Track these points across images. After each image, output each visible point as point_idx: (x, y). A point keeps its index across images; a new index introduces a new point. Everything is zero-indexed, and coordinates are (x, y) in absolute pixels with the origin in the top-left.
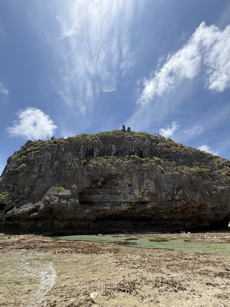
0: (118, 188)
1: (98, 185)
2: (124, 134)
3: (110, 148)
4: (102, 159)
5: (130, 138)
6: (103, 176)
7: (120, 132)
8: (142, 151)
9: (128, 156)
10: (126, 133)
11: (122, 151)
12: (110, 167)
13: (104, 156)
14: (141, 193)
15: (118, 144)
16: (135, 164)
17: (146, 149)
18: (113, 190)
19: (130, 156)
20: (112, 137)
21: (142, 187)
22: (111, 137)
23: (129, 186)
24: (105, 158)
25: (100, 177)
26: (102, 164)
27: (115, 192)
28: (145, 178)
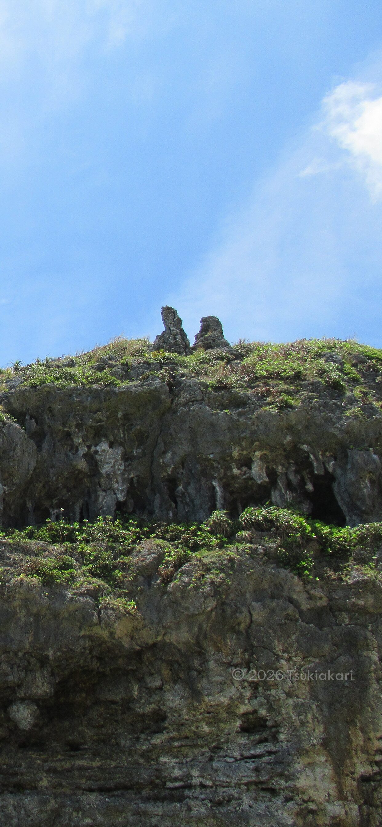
0: (166, 749)
1: (14, 729)
2: (173, 365)
3: (82, 464)
4: (33, 544)
5: (221, 387)
6: (43, 661)
7: (151, 357)
8: (330, 477)
9: (219, 514)
10: (191, 360)
11: (172, 482)
12: (95, 594)
13: (40, 522)
14: (350, 784)
15: (141, 438)
16: (284, 573)
17: (358, 457)
18: (125, 761)
19: (233, 513)
20: (96, 394)
21: (359, 740)
22: (84, 391)
23: (245, 730)
24: (55, 538)
25: (28, 670)
26: (36, 580)
27: (145, 775)
28: (373, 675)
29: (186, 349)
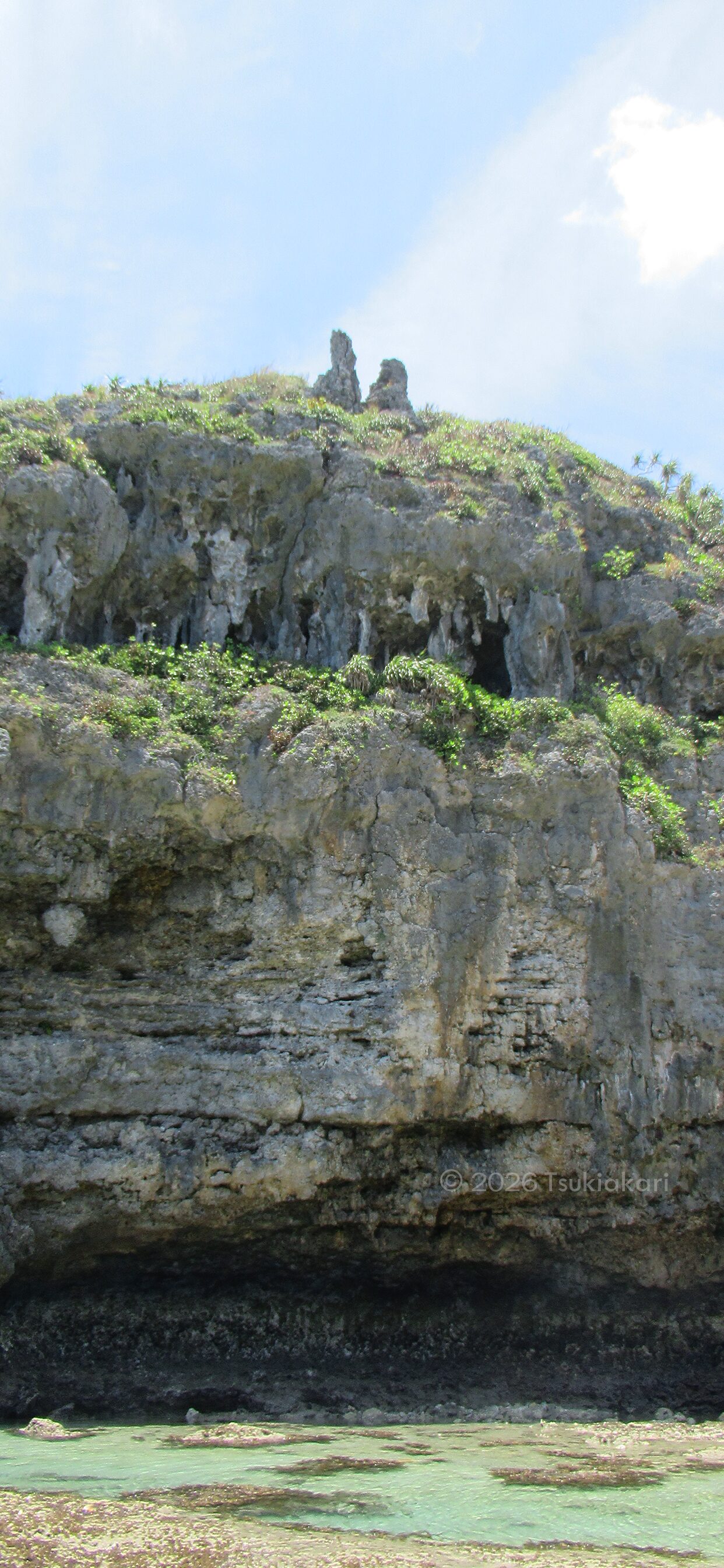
0: (246, 983)
1: (49, 945)
2: (335, 425)
3: (190, 560)
4: (108, 673)
5: (392, 472)
6: (100, 850)
7: (306, 406)
8: (503, 628)
9: (361, 661)
10: (358, 421)
11: (307, 604)
12: (182, 758)
13: (121, 640)
14: (457, 1037)
15: (276, 531)
16: (428, 755)
17: (540, 602)
18: (190, 996)
19: (378, 663)
20: (223, 452)
21: (475, 982)
22: (208, 443)
23: (346, 962)
24: (139, 668)
25: (77, 860)
26: (104, 728)
27: (214, 1016)
28: (506, 900)
29: (353, 404)
